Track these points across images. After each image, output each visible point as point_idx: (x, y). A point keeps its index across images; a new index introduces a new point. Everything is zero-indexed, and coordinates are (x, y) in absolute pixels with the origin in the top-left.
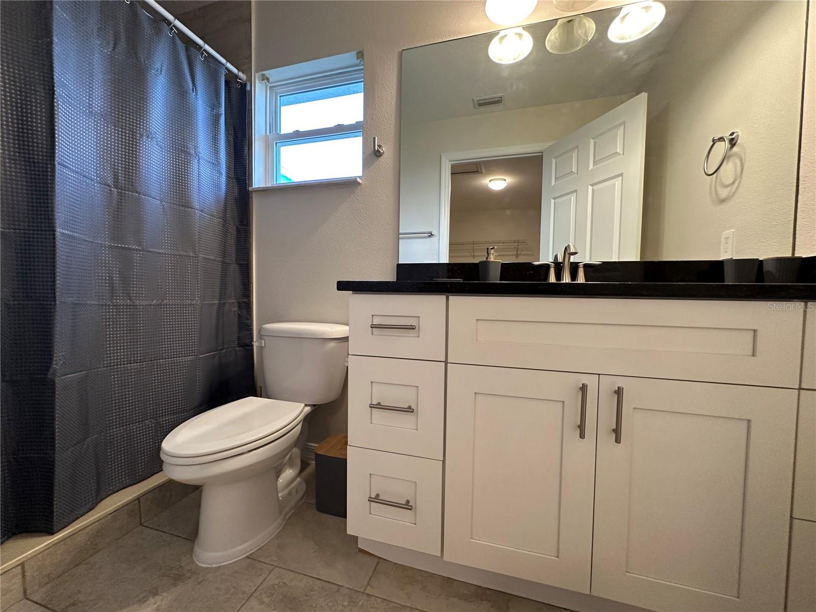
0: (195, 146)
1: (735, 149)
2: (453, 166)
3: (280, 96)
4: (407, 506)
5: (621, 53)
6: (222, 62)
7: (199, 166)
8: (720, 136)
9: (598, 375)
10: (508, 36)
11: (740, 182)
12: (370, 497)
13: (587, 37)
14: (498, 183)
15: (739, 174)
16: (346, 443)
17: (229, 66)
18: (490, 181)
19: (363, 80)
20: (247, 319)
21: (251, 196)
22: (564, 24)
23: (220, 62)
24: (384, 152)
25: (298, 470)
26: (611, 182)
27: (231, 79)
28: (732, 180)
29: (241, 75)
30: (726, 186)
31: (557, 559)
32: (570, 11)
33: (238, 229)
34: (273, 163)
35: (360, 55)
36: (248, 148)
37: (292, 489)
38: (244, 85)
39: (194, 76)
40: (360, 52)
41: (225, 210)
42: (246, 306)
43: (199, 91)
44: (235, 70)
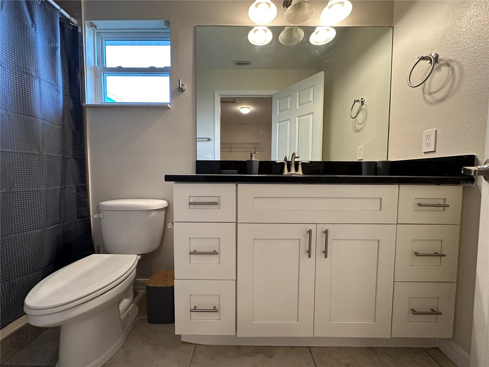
0: (36, 70)
1: (363, 106)
2: (221, 98)
3: (105, 40)
4: (215, 310)
5: (317, 51)
6: (57, 8)
7: (40, 86)
8: (357, 99)
9: (316, 224)
10: (258, 30)
11: (365, 123)
12: (191, 309)
13: (300, 39)
14: (245, 110)
15: (365, 119)
16: (174, 279)
17: (62, 11)
18: (241, 108)
19: (170, 39)
20: (85, 198)
21: (84, 110)
22: (288, 30)
23: (54, 7)
24: (185, 89)
25: (132, 298)
26: (308, 116)
27: (64, 22)
28: (362, 121)
29: (73, 20)
30: (360, 124)
31: (297, 322)
32: (293, 24)
33: (74, 133)
34: (101, 88)
35: (167, 23)
36: (81, 74)
37: (129, 312)
38: (75, 29)
39: (33, 15)
40: (167, 21)
41: (63, 119)
42: (83, 188)
43: (38, 28)
44: (68, 16)
